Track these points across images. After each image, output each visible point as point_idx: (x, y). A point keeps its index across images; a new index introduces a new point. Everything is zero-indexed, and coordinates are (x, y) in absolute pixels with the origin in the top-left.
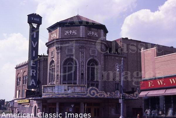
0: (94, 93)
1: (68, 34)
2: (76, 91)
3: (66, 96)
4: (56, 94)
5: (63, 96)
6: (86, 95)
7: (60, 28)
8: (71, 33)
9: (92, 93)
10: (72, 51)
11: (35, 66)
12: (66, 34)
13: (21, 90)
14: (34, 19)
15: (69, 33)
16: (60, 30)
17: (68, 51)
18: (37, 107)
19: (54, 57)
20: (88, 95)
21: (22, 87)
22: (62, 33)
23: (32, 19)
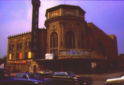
0: (95, 55)
2: (85, 54)
3: (79, 58)
4: (71, 56)
5: (76, 57)
6: (91, 57)
7: (62, 9)
8: (70, 14)
9: (94, 56)
10: (72, 26)
12: (66, 13)
13: (15, 54)
15: (69, 14)
16: (62, 11)
17: (69, 26)
18: (37, 66)
19: (56, 29)
20: (92, 57)
21: (16, 51)
22: (64, 12)
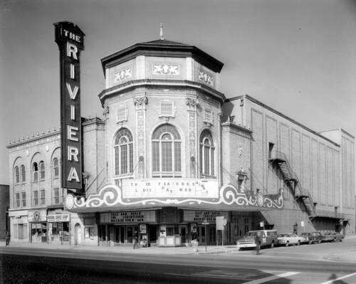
1: (159, 72)
4: (156, 198)
5: (172, 201)
6: (217, 200)
7: (143, 58)
8: (166, 71)
9: (228, 197)
10: (170, 109)
11: (77, 140)
12: (155, 71)
13: (28, 192)
14: (68, 34)
15: (163, 71)
17: (162, 109)
18: (82, 226)
19: (126, 122)
20: (222, 200)
21: (31, 183)
22: (148, 67)
23: (66, 35)
